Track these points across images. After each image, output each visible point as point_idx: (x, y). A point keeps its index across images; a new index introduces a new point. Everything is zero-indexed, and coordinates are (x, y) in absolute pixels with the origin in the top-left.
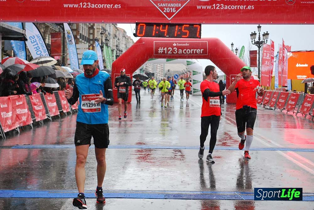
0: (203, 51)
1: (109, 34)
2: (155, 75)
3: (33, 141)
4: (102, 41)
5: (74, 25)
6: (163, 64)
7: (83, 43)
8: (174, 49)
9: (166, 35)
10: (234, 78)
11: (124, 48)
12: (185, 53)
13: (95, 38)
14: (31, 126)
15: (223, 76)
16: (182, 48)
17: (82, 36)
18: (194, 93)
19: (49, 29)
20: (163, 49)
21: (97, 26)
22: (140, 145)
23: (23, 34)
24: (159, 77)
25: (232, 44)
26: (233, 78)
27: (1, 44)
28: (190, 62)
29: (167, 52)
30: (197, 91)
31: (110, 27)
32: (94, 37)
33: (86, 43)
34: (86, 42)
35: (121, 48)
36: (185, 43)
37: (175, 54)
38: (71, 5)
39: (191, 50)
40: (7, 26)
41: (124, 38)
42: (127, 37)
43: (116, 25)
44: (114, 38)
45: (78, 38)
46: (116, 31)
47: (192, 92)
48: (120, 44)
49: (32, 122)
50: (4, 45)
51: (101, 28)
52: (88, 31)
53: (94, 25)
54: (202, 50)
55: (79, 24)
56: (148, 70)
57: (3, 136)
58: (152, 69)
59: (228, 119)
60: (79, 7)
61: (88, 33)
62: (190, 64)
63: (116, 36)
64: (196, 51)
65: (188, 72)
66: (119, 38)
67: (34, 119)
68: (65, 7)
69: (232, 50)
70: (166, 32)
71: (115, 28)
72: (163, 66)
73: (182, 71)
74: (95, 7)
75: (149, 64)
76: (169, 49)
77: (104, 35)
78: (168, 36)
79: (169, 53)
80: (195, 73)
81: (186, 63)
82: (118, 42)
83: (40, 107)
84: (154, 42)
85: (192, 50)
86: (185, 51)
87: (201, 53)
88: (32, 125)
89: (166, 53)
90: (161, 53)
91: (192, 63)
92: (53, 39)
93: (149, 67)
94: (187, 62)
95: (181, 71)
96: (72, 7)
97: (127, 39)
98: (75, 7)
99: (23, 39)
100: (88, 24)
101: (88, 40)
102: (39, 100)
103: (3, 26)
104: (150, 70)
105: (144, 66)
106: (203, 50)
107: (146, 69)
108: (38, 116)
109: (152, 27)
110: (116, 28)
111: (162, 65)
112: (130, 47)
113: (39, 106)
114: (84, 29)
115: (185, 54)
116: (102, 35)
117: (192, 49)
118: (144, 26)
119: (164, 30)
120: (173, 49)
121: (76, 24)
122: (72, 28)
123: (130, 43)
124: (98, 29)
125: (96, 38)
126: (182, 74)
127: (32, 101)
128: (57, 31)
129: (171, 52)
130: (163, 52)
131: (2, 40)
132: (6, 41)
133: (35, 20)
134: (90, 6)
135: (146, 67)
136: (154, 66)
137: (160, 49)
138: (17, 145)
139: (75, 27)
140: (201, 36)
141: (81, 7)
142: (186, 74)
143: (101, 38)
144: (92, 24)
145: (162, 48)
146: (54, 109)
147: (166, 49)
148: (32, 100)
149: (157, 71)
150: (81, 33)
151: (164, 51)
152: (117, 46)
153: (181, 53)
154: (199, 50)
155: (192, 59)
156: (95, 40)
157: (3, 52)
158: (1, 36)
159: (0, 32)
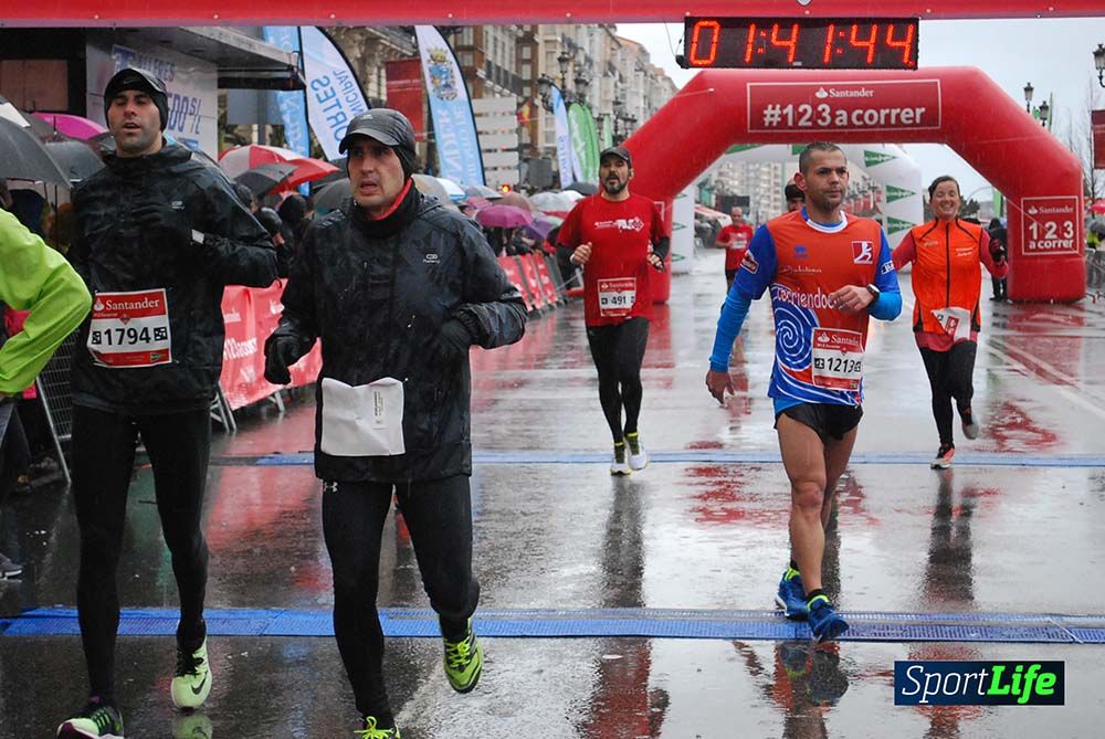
0: (922, 114)
1: (589, 60)
2: (751, 203)
4: (564, 87)
5: (465, 30)
6: (779, 165)
7: (498, 95)
8: (820, 109)
9: (795, 60)
10: (1037, 208)
11: (641, 110)
12: (861, 123)
13: (540, 76)
15: (995, 201)
16: (850, 106)
17: (494, 71)
19: (381, 47)
20: (781, 109)
21: (546, 34)
22: (704, 451)
23: (290, 68)
24: (766, 210)
25: (1029, 89)
26: (1033, 211)
27: (217, 104)
28: (877, 155)
29: (795, 122)
31: (591, 35)
32: (537, 75)
33: (510, 96)
34: (506, 91)
35: (630, 110)
36: (858, 88)
37: (829, 127)
39: (879, 113)
40: (236, 38)
41: (642, 74)
42: (651, 72)
43: (612, 30)
44: (606, 75)
45: (481, 79)
46: (613, 49)
48: (628, 96)
50: (225, 106)
51: (559, 39)
52: (514, 52)
53: (535, 29)
54: (920, 111)
55: (481, 27)
56: (726, 187)
57: (226, 422)
58: (742, 182)
59: (1013, 355)
61: (514, 60)
62: (877, 162)
63: (612, 68)
64: (898, 116)
65: (870, 192)
66: (624, 75)
69: (1028, 111)
70: (792, 51)
71: (609, 38)
72: (779, 173)
75: (731, 166)
76: (801, 110)
77: (571, 64)
78: (799, 64)
79: (802, 123)
80: (894, 194)
81: (863, 159)
82: (619, 91)
84: (749, 85)
85: (884, 112)
86: (860, 118)
87: (918, 121)
89: (790, 123)
90: (775, 124)
91: (886, 158)
92: (393, 83)
93: (731, 174)
94: (867, 154)
97: (652, 77)
99: (291, 84)
100: (514, 28)
101: (516, 85)
103: (223, 41)
104: (735, 187)
105: (711, 173)
106: (923, 110)
107: (721, 182)
109: (743, 31)
110: (614, 39)
111: (776, 168)
112: (662, 106)
114: (500, 45)
115: (859, 127)
116: (565, 65)
117: (885, 108)
118: (713, 27)
119: (784, 43)
120: (814, 107)
121: (471, 30)
122: (459, 43)
123: (663, 92)
124: (551, 45)
125: (543, 75)
128: (403, 55)
129: (808, 120)
130: (779, 119)
131: (220, 87)
132: (234, 94)
133: (333, 17)
135: (721, 174)
136: (748, 171)
137: (768, 112)
138: (275, 453)
139: (468, 39)
140: (916, 64)
142: (861, 196)
143: (560, 76)
144: (527, 28)
145: (778, 106)
147: (789, 109)
149: (757, 190)
150: (490, 59)
151: (784, 117)
152: (617, 103)
153: (845, 123)
154: (907, 113)
155: (887, 145)
156: (541, 82)
157: (223, 132)
158: (215, 76)
159: (212, 61)
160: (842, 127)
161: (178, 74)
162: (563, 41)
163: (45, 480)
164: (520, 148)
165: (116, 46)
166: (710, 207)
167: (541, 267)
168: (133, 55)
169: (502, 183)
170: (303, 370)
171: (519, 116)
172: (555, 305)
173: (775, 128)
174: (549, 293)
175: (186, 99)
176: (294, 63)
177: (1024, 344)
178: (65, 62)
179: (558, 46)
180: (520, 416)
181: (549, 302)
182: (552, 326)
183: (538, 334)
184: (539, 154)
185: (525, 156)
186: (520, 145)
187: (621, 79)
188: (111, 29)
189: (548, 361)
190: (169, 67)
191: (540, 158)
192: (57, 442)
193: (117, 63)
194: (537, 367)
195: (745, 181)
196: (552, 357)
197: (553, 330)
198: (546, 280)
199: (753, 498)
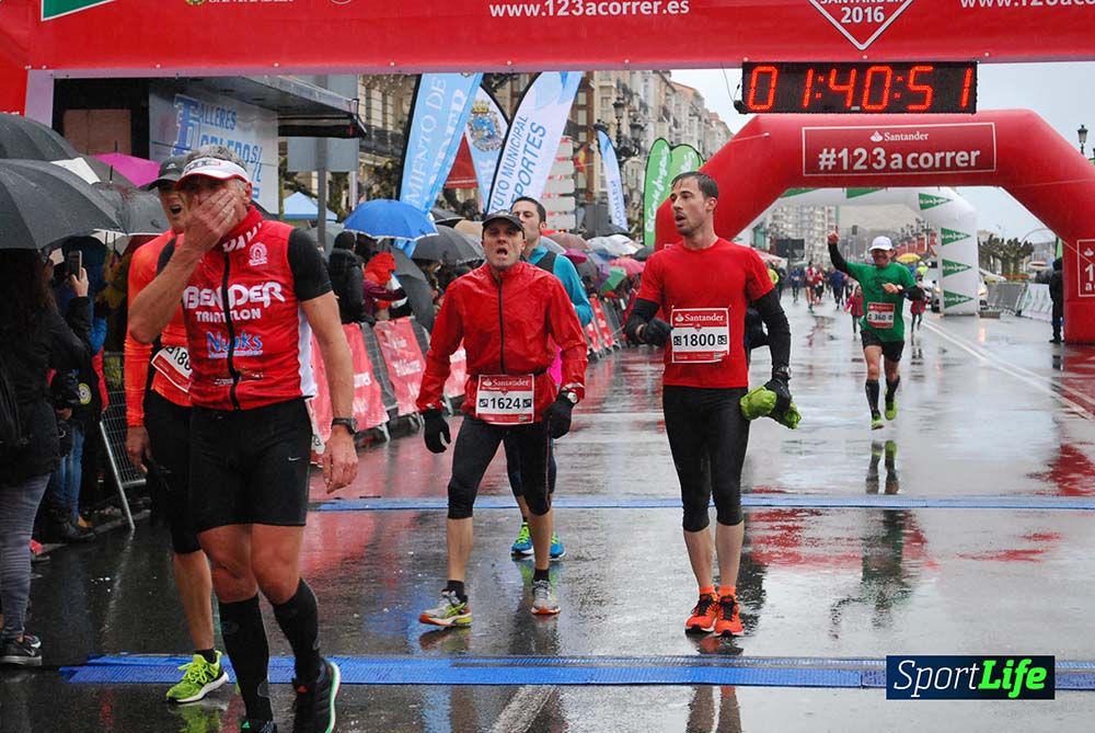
0: (976, 157)
1: (643, 105)
2: (806, 247)
3: (390, 485)
4: (619, 132)
5: (522, 76)
6: (833, 208)
8: (875, 152)
12: (916, 166)
13: (596, 122)
14: (382, 432)
15: (1049, 244)
16: (905, 148)
18: (946, 307)
20: (836, 153)
21: (601, 80)
22: (763, 495)
23: (350, 116)
24: (820, 253)
25: (1082, 132)
26: (1089, 253)
27: (277, 152)
28: (931, 198)
29: (851, 165)
30: (958, 299)
31: (646, 80)
32: (592, 119)
37: (884, 170)
38: (515, 6)
39: (934, 156)
40: (297, 87)
41: (697, 118)
42: (705, 117)
43: (667, 76)
44: (660, 120)
46: (667, 94)
47: (941, 305)
48: (682, 141)
49: (386, 418)
50: (285, 154)
51: (615, 85)
53: (590, 76)
54: (974, 154)
56: (781, 230)
58: (796, 225)
59: (1071, 397)
60: (544, 14)
62: (933, 205)
63: (666, 112)
64: (953, 159)
65: (925, 235)
66: (679, 121)
67: (394, 407)
68: (494, 15)
69: (1082, 152)
70: (850, 95)
71: (664, 84)
72: (833, 215)
73: (903, 231)
74: (597, 12)
75: (785, 209)
76: (856, 153)
77: (626, 109)
78: (858, 108)
79: (857, 166)
80: (949, 236)
81: (917, 202)
82: (673, 136)
83: (411, 367)
84: (804, 129)
85: (938, 156)
86: (915, 161)
87: (973, 164)
88: (385, 429)
89: (845, 167)
90: (830, 168)
91: (940, 201)
93: (785, 217)
94: (922, 196)
95: (899, 231)
96: (518, 14)
97: (706, 121)
98: (528, 14)
99: (350, 132)
101: (572, 130)
102: (409, 340)
103: (283, 89)
104: (790, 231)
105: (766, 216)
106: (978, 153)
107: (775, 225)
108: (405, 395)
109: (800, 76)
110: (668, 84)
111: (829, 211)
112: (717, 151)
113: (408, 362)
115: (915, 170)
116: (620, 110)
117: (940, 151)
118: (771, 73)
119: (842, 88)
120: (869, 151)
121: (527, 76)
122: (516, 90)
123: (717, 136)
124: (604, 91)
125: (599, 121)
126: (901, 241)
127: (386, 344)
129: (862, 164)
130: (835, 163)
131: (280, 135)
132: (293, 141)
133: (392, 64)
134: (581, 10)
135: (775, 217)
136: (802, 214)
137: (823, 156)
138: (338, 498)
140: (975, 107)
141: (551, 13)
142: (915, 239)
143: (616, 121)
145: (833, 150)
146: (458, 371)
147: (845, 152)
148: (386, 341)
149: (813, 233)
151: (839, 161)
153: (900, 166)
154: (962, 156)
155: (941, 188)
156: (598, 128)
157: (283, 180)
158: (276, 124)
159: (273, 110)
160: (898, 170)
161: (240, 122)
162: (618, 87)
163: (109, 526)
164: (576, 194)
165: (178, 95)
166: (764, 250)
167: (598, 311)
168: (195, 104)
169: (559, 228)
170: (363, 415)
171: (575, 161)
172: (612, 349)
173: (830, 172)
174: (607, 337)
175: (247, 147)
176: (353, 111)
177: (1081, 386)
178: (128, 112)
179: (613, 91)
180: (580, 460)
181: (607, 346)
182: (610, 369)
183: (596, 378)
184: (595, 199)
185: (581, 201)
186: (576, 189)
187: (676, 124)
188: (174, 78)
189: (604, 405)
190: (230, 116)
191: (596, 203)
192: (121, 489)
193: (181, 112)
194: (595, 411)
195: (799, 225)
196: (610, 401)
197: (610, 374)
198: (603, 324)
199: (814, 542)
